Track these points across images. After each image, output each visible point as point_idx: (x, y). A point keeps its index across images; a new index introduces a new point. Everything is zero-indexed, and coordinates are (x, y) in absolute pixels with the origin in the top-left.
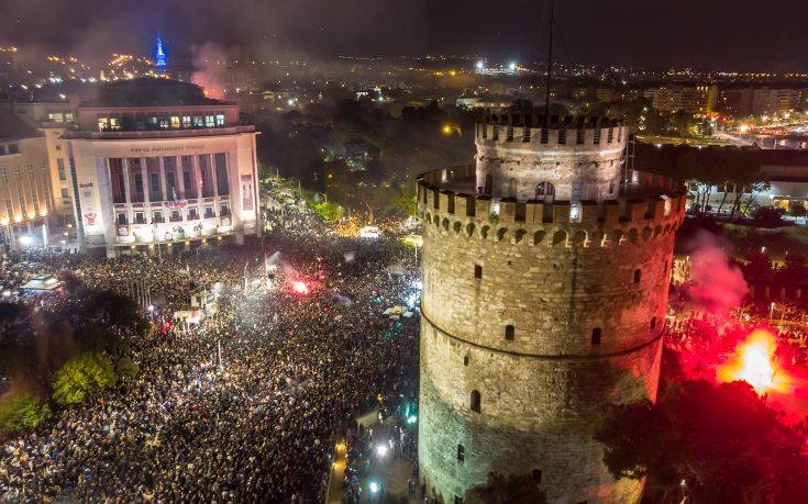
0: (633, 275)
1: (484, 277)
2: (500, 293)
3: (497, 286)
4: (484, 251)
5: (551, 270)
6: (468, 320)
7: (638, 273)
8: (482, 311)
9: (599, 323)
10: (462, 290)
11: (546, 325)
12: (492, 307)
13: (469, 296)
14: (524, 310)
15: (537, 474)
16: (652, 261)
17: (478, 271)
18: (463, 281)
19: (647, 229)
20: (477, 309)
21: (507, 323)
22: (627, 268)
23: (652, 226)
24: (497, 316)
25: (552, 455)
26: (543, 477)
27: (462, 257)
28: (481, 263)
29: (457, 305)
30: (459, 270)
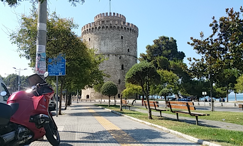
1: (123, 38)
2: (127, 42)
3: (126, 40)
4: (123, 33)
6: (120, 49)
8: (123, 46)
10: (118, 42)
12: (125, 45)
13: (120, 43)
17: (122, 37)
18: (118, 40)
20: (122, 46)
21: (128, 48)
24: (126, 47)
27: (118, 35)
28: (123, 36)
29: (117, 46)
30: (117, 38)
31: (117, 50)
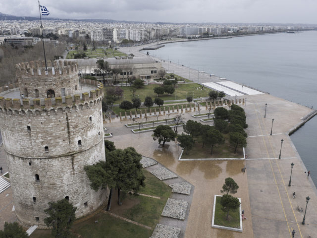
0: (89, 119)
1: (32, 130)
2: (40, 135)
3: (38, 133)
4: (30, 120)
5: (59, 123)
6: (28, 148)
7: (90, 118)
8: (33, 144)
9: (80, 138)
10: (23, 137)
11: (61, 143)
12: (37, 141)
13: (27, 139)
14: (51, 140)
15: (67, 198)
16: (95, 113)
17: (29, 128)
18: (22, 133)
19: (91, 102)
20: (31, 143)
21: (44, 146)
22: (86, 117)
23: (92, 101)
24: (40, 144)
25: (71, 190)
26: (70, 198)
27: (21, 124)
28: (29, 125)
29: (22, 144)
30: (20, 129)
31: (23, 150)
